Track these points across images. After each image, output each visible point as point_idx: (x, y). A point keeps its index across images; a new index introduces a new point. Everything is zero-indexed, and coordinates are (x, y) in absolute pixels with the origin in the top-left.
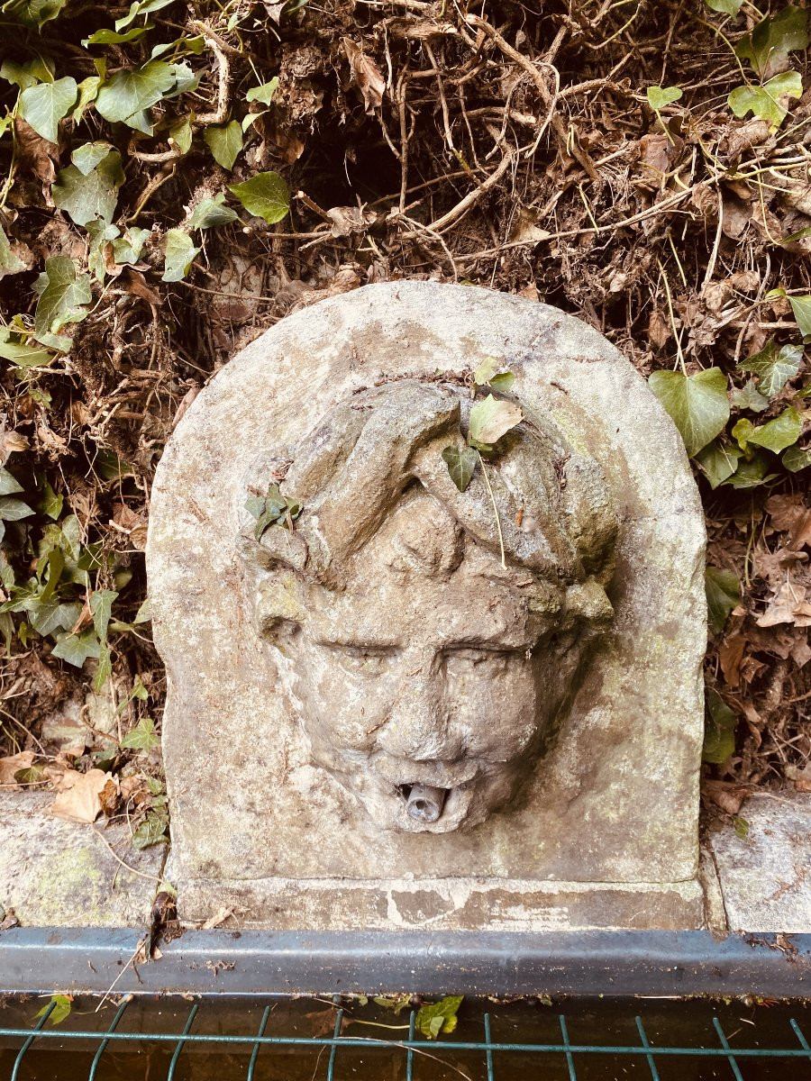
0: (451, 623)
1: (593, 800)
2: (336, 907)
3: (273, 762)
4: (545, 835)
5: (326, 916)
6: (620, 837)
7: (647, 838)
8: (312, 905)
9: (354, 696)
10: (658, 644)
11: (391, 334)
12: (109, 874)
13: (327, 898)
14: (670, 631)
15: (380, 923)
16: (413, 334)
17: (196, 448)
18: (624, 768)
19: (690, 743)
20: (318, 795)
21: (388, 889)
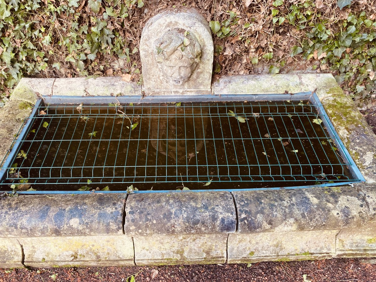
0: (181, 64)
1: (198, 80)
2: (166, 93)
3: (157, 76)
4: (192, 84)
5: (164, 94)
6: (201, 84)
7: (204, 84)
8: (163, 92)
9: (169, 71)
10: (207, 62)
11: (173, 23)
12: (134, 89)
13: (164, 92)
14: (208, 60)
15: (171, 94)
16: (176, 23)
17: (146, 37)
18: (202, 76)
19: (210, 73)
20: (163, 80)
21: (172, 90)
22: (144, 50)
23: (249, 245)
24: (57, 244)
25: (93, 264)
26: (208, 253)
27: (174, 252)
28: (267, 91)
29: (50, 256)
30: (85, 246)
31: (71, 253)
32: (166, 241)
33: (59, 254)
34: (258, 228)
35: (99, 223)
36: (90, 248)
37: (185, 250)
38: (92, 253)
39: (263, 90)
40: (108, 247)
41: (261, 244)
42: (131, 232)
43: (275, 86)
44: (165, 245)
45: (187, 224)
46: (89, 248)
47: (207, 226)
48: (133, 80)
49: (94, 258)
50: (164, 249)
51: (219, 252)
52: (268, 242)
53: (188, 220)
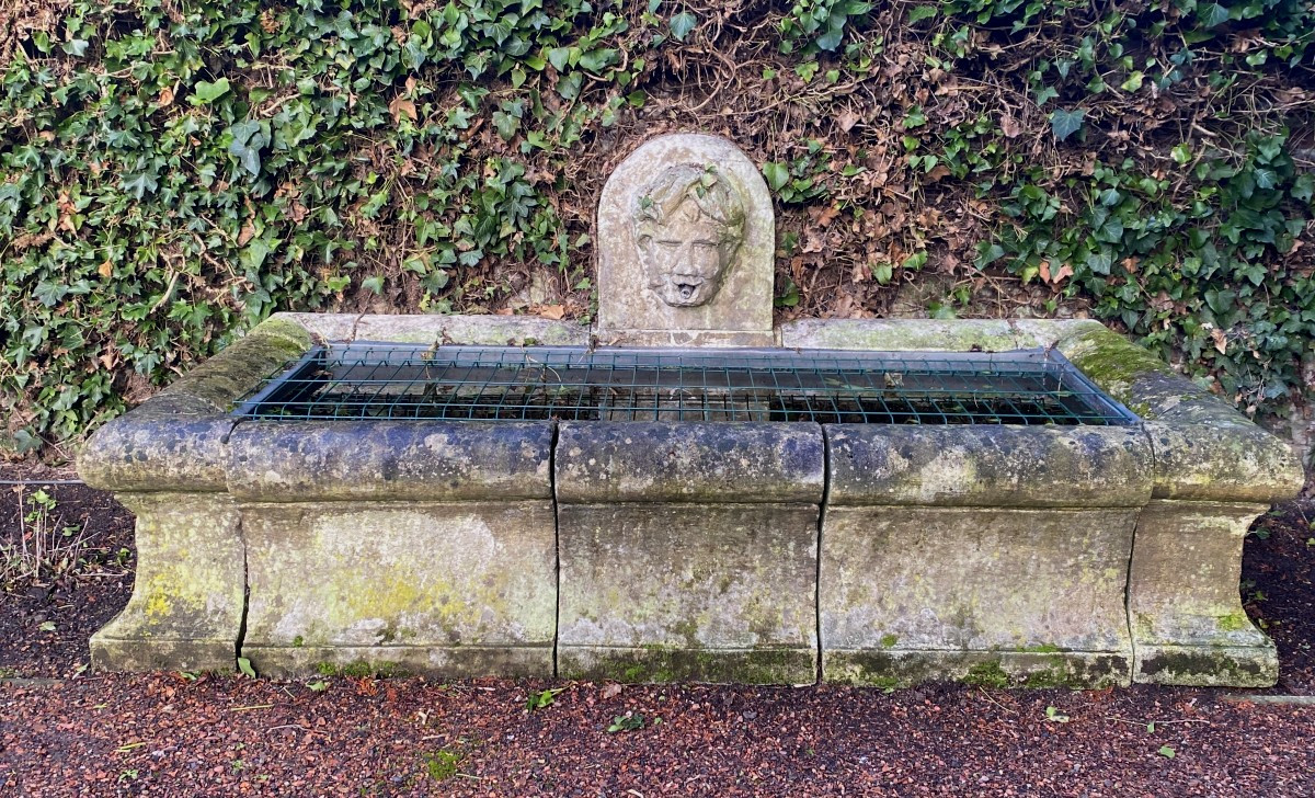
0: (696, 235)
1: (739, 302)
2: (653, 339)
3: (635, 287)
5: (650, 342)
6: (747, 315)
7: (756, 315)
8: (645, 338)
9: (667, 258)
10: (759, 250)
11: (680, 151)
12: (571, 332)
13: (651, 335)
14: (763, 246)
15: (668, 345)
16: (687, 151)
17: (617, 183)
18: (749, 291)
21: (671, 332)
22: (608, 216)
23: (879, 615)
24: (346, 592)
25: (437, 660)
26: (763, 633)
27: (668, 628)
28: (924, 345)
29: (319, 632)
30: (422, 604)
31: (379, 622)
32: (649, 590)
33: (343, 627)
34: (877, 467)
35: (495, 442)
36: (436, 609)
37: (698, 622)
38: (439, 626)
39: (913, 343)
40: (487, 608)
41: (913, 614)
42: (570, 465)
43: (943, 336)
44: (645, 604)
45: (706, 448)
46: (431, 608)
47: (754, 455)
48: (569, 316)
49: (443, 637)
50: (640, 617)
51: (796, 630)
52: (933, 605)
53: (706, 441)
